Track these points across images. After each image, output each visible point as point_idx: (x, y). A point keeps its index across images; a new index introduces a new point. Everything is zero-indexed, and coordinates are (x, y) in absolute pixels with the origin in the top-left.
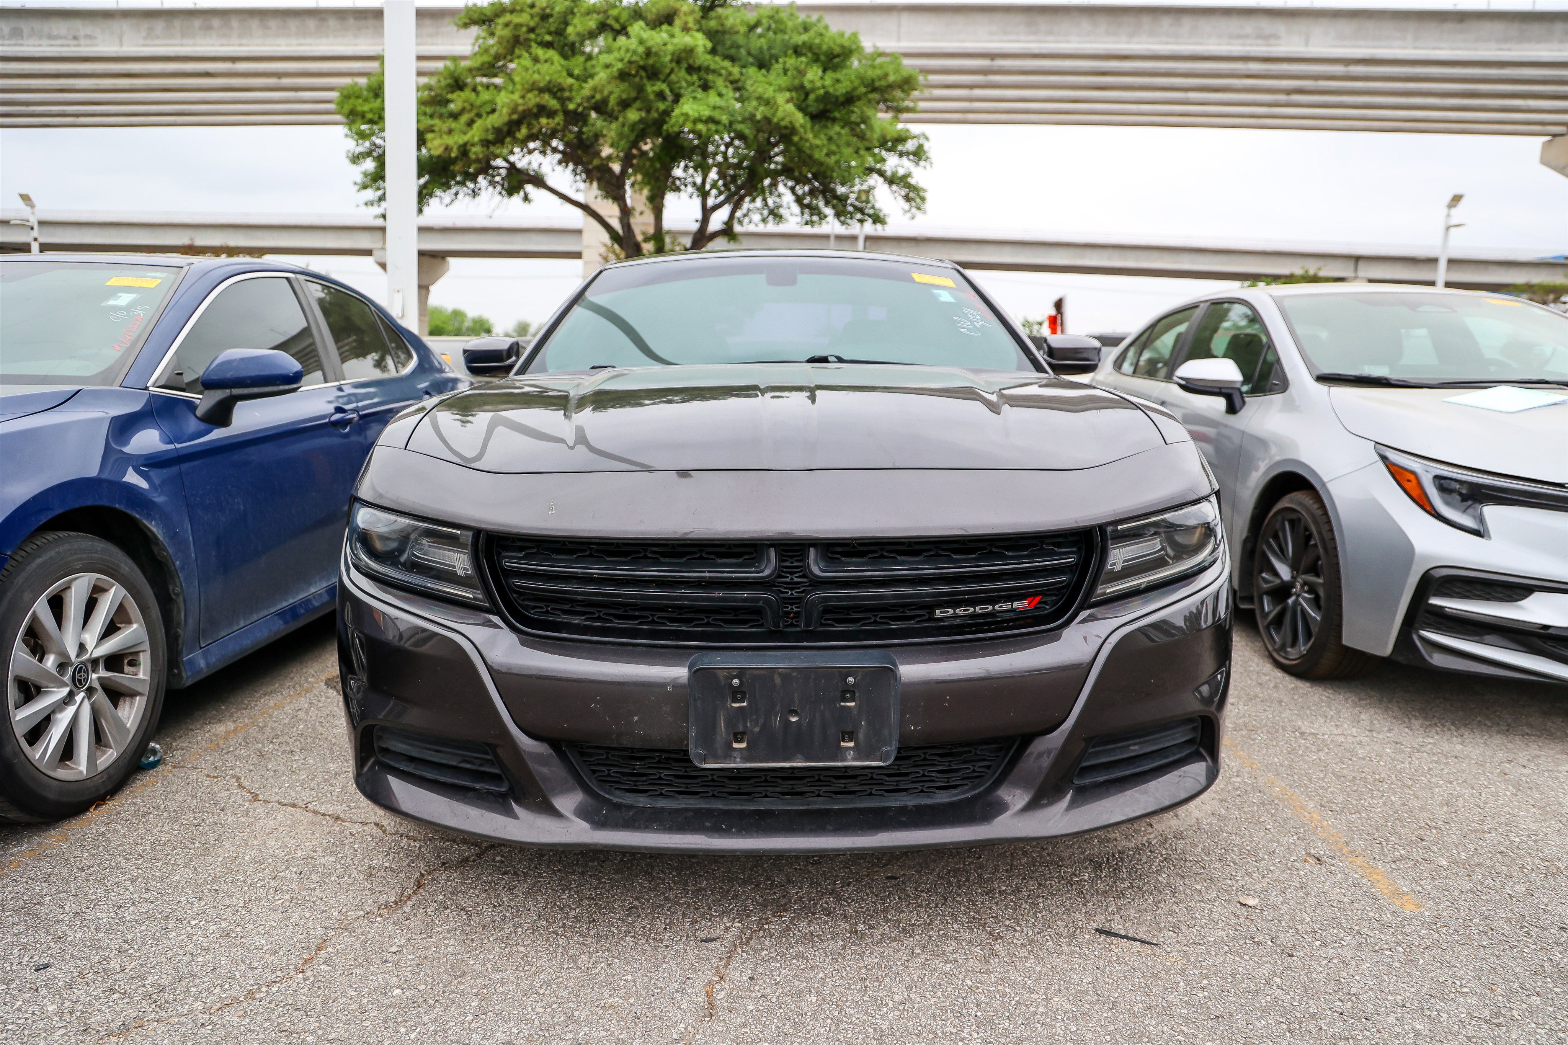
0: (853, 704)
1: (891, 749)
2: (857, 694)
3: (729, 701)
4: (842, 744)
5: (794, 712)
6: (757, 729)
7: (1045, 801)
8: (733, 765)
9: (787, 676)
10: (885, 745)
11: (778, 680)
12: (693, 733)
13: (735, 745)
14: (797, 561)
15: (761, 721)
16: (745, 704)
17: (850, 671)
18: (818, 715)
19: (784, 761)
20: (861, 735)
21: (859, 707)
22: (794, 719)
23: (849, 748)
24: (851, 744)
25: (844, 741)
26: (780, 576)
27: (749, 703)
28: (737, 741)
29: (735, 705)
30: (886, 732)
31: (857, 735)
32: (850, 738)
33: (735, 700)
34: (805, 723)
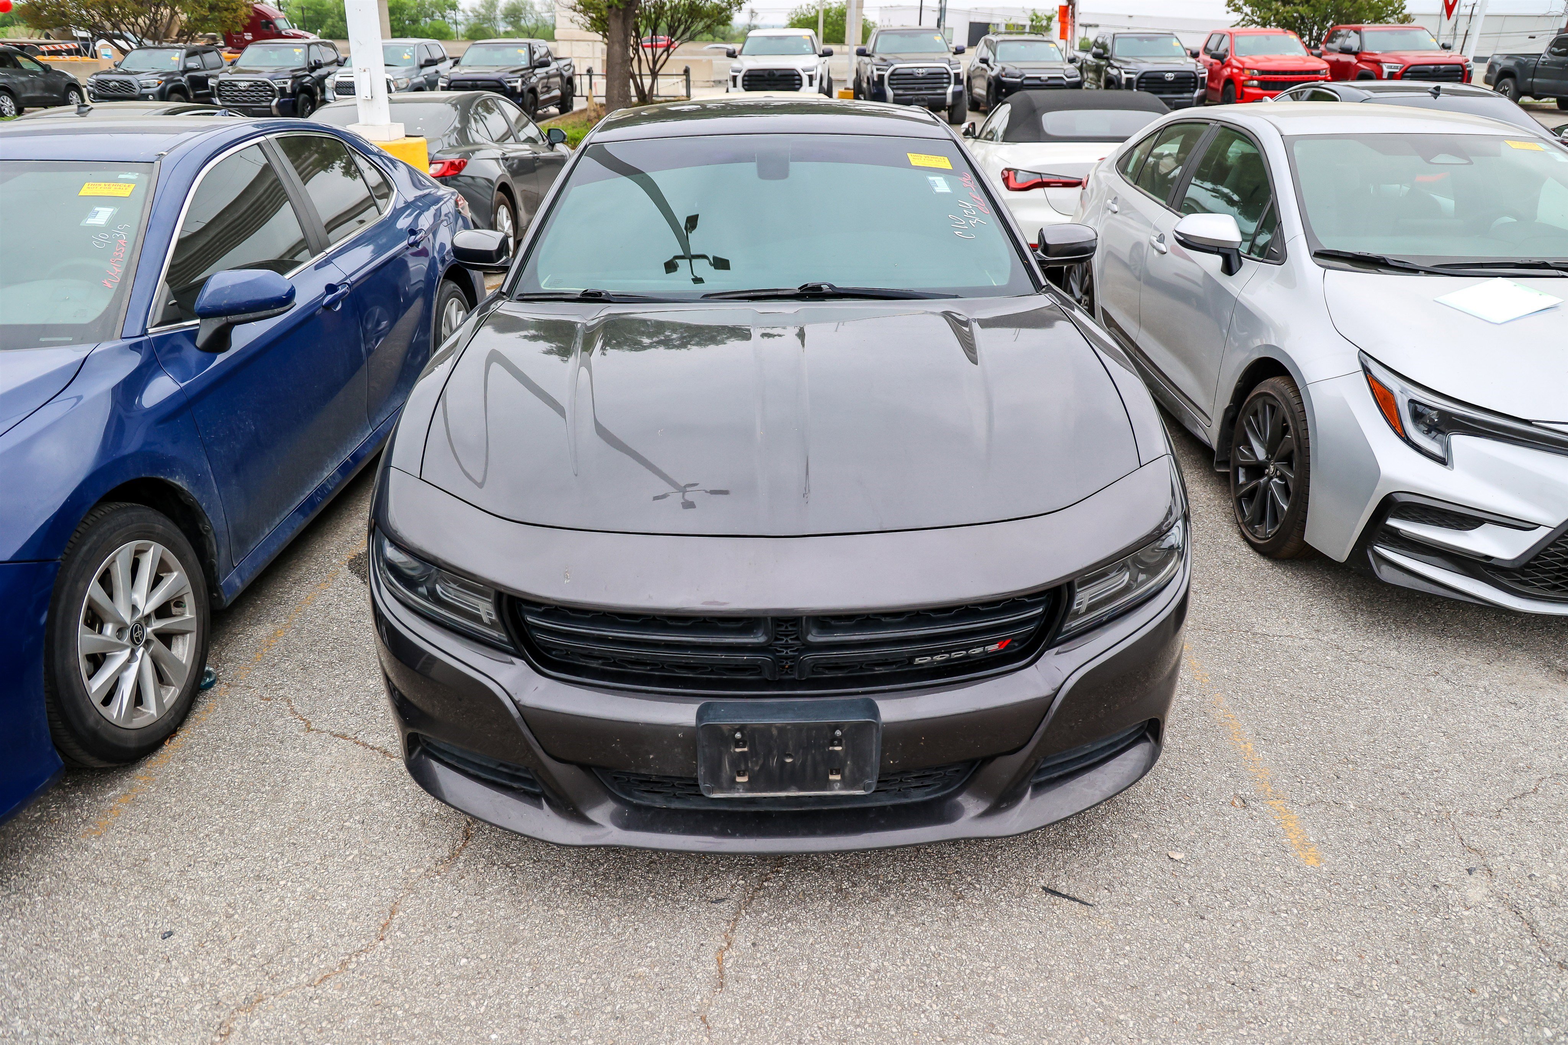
0: (839, 748)
1: (872, 781)
2: (844, 741)
3: (732, 746)
4: (831, 777)
5: (790, 756)
6: (757, 768)
7: (1005, 805)
8: (736, 795)
9: (782, 729)
10: (868, 778)
11: (775, 732)
12: (701, 771)
13: (739, 779)
14: (791, 625)
15: (761, 762)
16: (746, 749)
17: (837, 726)
18: (809, 757)
19: (781, 790)
20: (847, 772)
21: (846, 751)
22: (789, 760)
23: (836, 781)
24: (838, 777)
25: (832, 774)
26: (777, 639)
27: (750, 749)
28: (739, 775)
29: (738, 750)
30: (868, 769)
31: (844, 771)
32: (837, 773)
33: (737, 746)
34: (799, 763)
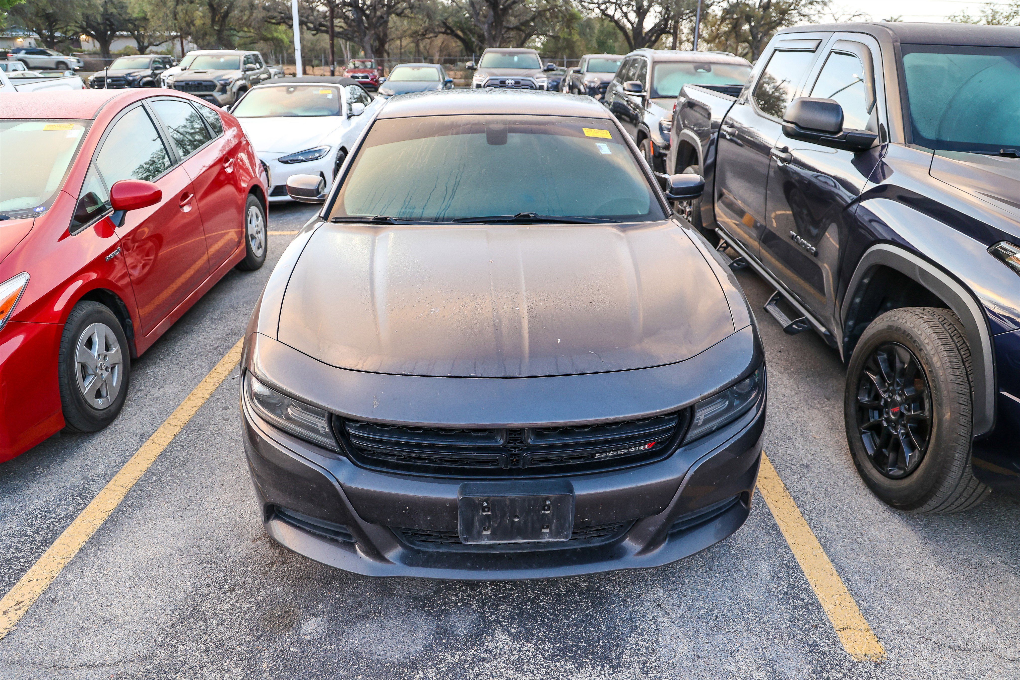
0: (548, 512)
1: (569, 533)
2: (551, 507)
3: (481, 511)
4: (543, 531)
5: (517, 517)
6: (496, 525)
7: (652, 548)
8: (483, 543)
9: (512, 501)
10: (566, 531)
11: (508, 502)
12: (460, 528)
13: (485, 533)
14: (518, 434)
15: (499, 521)
16: (490, 513)
17: (547, 499)
18: (529, 518)
19: (511, 539)
20: (553, 527)
21: (553, 514)
22: (517, 520)
23: (546, 533)
24: (548, 531)
25: (543, 528)
26: (509, 443)
27: (492, 512)
28: (485, 530)
29: (484, 514)
30: (567, 525)
31: (551, 527)
32: (547, 528)
33: (484, 511)
34: (522, 522)
